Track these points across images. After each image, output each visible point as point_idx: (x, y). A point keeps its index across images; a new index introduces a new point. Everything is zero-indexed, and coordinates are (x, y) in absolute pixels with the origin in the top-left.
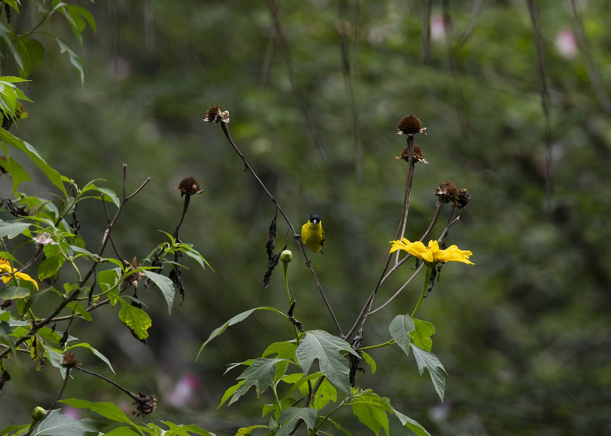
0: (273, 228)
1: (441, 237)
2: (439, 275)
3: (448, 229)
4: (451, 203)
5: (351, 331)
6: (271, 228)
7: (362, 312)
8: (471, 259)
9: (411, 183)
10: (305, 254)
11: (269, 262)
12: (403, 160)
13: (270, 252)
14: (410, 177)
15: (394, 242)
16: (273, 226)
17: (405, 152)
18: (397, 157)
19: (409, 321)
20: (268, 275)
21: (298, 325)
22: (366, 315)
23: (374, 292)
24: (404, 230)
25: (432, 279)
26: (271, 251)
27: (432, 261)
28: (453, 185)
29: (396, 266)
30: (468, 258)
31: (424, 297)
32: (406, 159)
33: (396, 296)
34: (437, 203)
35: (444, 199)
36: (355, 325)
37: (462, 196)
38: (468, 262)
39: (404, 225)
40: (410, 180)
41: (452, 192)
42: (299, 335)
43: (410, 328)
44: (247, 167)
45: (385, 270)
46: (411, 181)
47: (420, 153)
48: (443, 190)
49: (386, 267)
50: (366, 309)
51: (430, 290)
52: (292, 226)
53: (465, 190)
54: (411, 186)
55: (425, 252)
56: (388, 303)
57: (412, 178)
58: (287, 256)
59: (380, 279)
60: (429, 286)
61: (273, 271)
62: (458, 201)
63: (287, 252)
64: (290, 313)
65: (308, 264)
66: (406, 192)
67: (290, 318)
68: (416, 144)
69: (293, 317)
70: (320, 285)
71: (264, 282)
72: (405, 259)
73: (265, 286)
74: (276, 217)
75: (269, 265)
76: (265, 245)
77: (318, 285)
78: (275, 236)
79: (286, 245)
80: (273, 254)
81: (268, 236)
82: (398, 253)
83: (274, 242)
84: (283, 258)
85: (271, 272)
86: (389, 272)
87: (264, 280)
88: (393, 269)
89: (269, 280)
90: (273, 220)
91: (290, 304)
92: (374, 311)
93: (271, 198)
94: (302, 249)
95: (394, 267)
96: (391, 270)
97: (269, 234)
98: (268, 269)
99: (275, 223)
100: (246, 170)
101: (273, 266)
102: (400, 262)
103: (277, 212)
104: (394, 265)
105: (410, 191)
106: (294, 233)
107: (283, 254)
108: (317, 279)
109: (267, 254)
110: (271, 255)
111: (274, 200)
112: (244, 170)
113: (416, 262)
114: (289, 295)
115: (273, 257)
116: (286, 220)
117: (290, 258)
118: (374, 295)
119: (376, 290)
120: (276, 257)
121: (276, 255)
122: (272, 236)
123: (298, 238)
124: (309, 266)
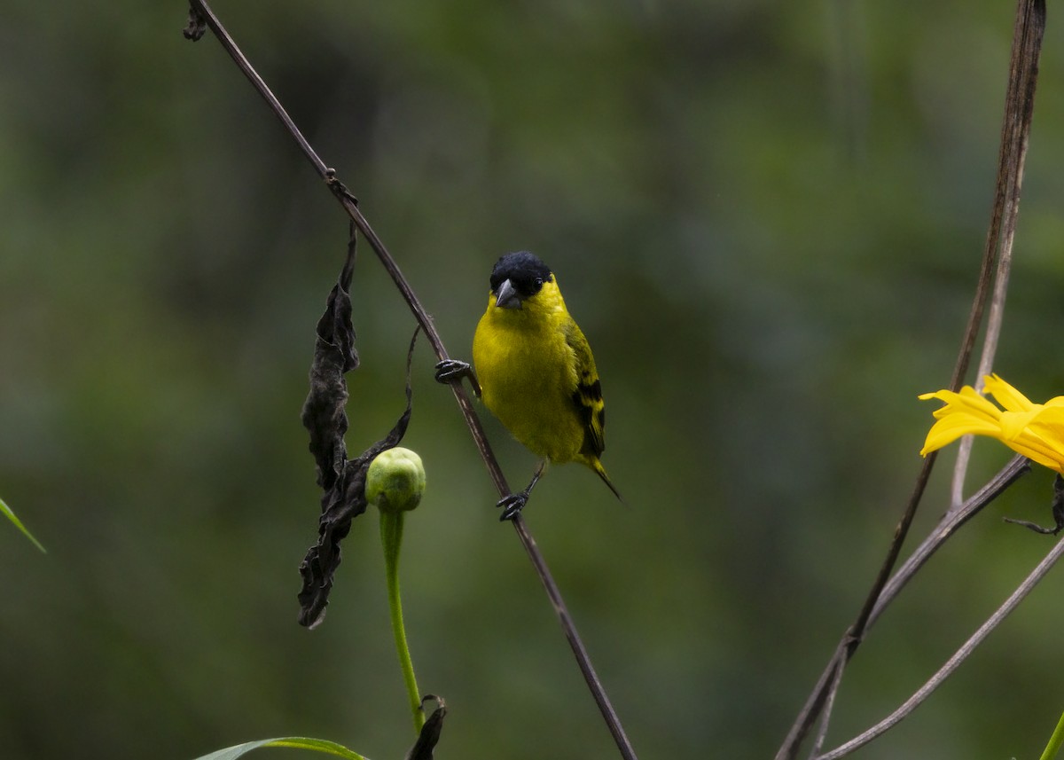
0: (336, 328)
6: (324, 329)
9: (1029, 95)
11: (325, 502)
13: (324, 450)
14: (1028, 60)
15: (942, 395)
16: (337, 315)
20: (320, 568)
23: (840, 650)
24: (992, 335)
26: (333, 445)
29: (953, 518)
33: (955, 671)
39: (997, 309)
40: (1023, 87)
44: (201, 17)
45: (900, 539)
46: (1031, 84)
49: (906, 525)
50: (802, 736)
52: (428, 318)
54: (1027, 109)
56: (917, 707)
57: (1034, 70)
58: (401, 479)
59: (875, 583)
61: (343, 545)
63: (402, 458)
65: (512, 512)
66: (1007, 143)
70: (569, 619)
71: (303, 603)
72: (1000, 485)
73: (312, 623)
74: (351, 273)
75: (325, 517)
76: (302, 415)
77: (563, 616)
78: (345, 370)
79: (408, 413)
80: (345, 457)
81: (314, 366)
82: (964, 455)
83: (344, 397)
84: (380, 489)
85: (337, 551)
86: (920, 549)
87: (300, 592)
88: (942, 532)
89: (326, 591)
90: (336, 289)
91: (418, 719)
92: (844, 747)
93: (324, 173)
94: (481, 431)
95: (945, 522)
96: (930, 539)
97: (319, 360)
98: (322, 531)
99: (346, 301)
100: (195, 33)
101: (347, 518)
102: (975, 497)
103: (352, 245)
104: (945, 516)
105: (1022, 138)
106: (437, 351)
107: (379, 466)
108: (554, 586)
109: (312, 458)
110: (333, 463)
111: (335, 182)
112: (187, 36)
113: (1054, 503)
114: (413, 674)
115: (341, 472)
116: (400, 286)
117: (416, 490)
118: (842, 664)
119: (853, 639)
120: (357, 474)
121: (356, 466)
122: (331, 367)
123: (459, 377)
124: (515, 519)
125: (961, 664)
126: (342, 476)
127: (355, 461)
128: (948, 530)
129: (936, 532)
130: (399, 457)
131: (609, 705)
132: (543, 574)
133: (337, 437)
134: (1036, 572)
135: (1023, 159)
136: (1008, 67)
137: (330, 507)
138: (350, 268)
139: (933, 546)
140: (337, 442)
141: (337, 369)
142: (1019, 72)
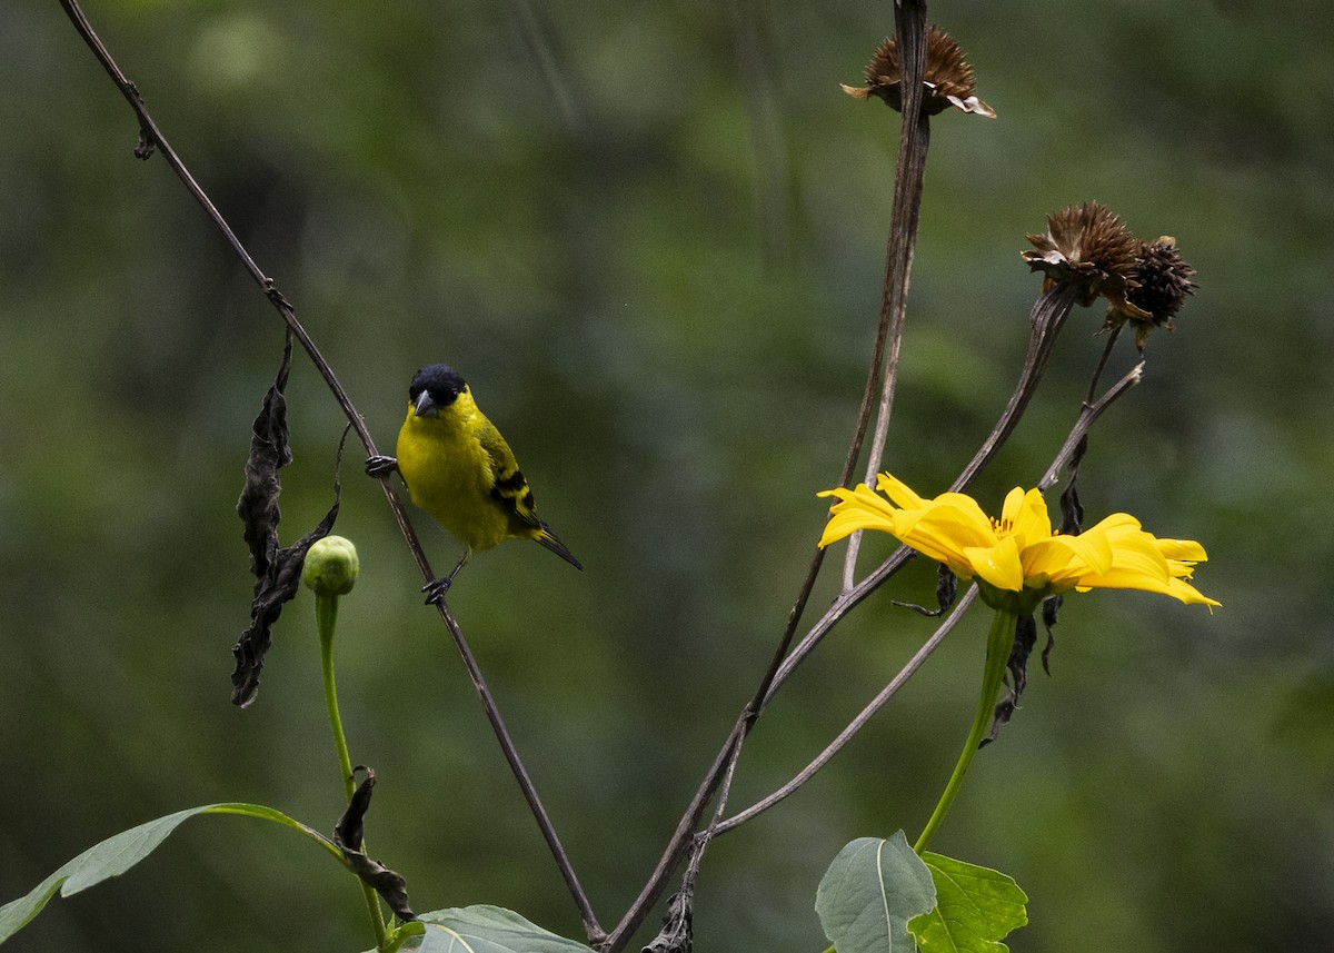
0: (271, 426)
1: (1058, 463)
2: (1051, 642)
3: (1090, 424)
4: (1104, 305)
5: (635, 907)
6: (260, 426)
7: (687, 817)
8: (1200, 577)
9: (915, 208)
11: (258, 588)
12: (877, 100)
13: (257, 540)
14: (912, 182)
15: (840, 492)
16: (272, 415)
17: (887, 66)
18: (848, 89)
19: (907, 870)
20: (253, 649)
21: (388, 886)
22: (705, 835)
23: (740, 724)
24: (880, 433)
25: (1017, 661)
26: (266, 535)
27: (1016, 586)
28: (1115, 222)
29: (843, 602)
30: (1188, 572)
31: (982, 744)
32: (892, 96)
33: (847, 744)
34: (1038, 305)
35: (1069, 285)
36: (654, 878)
37: (1151, 270)
38: (1186, 593)
39: (885, 407)
40: (909, 201)
41: (1105, 256)
42: (392, 931)
43: (913, 902)
44: (149, 137)
45: (795, 620)
46: (916, 200)
47: (957, 70)
48: (1064, 245)
49: (800, 609)
50: (703, 804)
51: (1005, 711)
52: (359, 417)
53: (1168, 240)
54: (913, 222)
55: (986, 544)
56: (811, 776)
57: (919, 186)
58: (336, 565)
59: (770, 663)
60: (1005, 694)
61: (273, 628)
62: (1137, 297)
63: (333, 546)
64: (350, 831)
65: (436, 596)
66: (892, 256)
67: (347, 855)
68: (937, 28)
69: (363, 851)
70: (488, 694)
71: (236, 683)
72: (888, 571)
73: (244, 702)
74: (286, 376)
75: (257, 602)
76: (238, 506)
77: (482, 692)
78: (280, 465)
79: (336, 507)
80: (276, 547)
81: (249, 461)
82: (854, 545)
83: (277, 490)
84: (317, 574)
85: (268, 634)
86: (814, 631)
87: (233, 672)
88: (833, 615)
89: (257, 670)
90: (272, 390)
91: (350, 789)
92: (743, 814)
93: (263, 283)
94: (407, 522)
95: (837, 606)
96: (823, 621)
97: (254, 456)
98: (253, 615)
99: (281, 401)
100: (144, 153)
101: (276, 605)
102: (864, 583)
103: (288, 350)
104: (837, 599)
105: (908, 249)
106: (367, 447)
107: (315, 553)
108: (474, 665)
109: (246, 547)
110: (265, 551)
111: (272, 291)
112: (138, 155)
113: (939, 587)
114: (345, 747)
115: (273, 560)
116: (333, 387)
117: (350, 575)
118: (742, 737)
119: (751, 714)
120: (288, 563)
121: (287, 555)
122: (265, 463)
123: (387, 471)
124: (439, 603)
126: (273, 564)
127: (287, 550)
128: (839, 613)
129: (829, 614)
130: (335, 545)
131: (525, 775)
132: (465, 654)
133: (270, 528)
134: (922, 652)
135: (909, 268)
136: (894, 185)
137: (261, 593)
138: (286, 371)
139: (826, 627)
140: (270, 532)
141: (272, 465)
142: (903, 189)
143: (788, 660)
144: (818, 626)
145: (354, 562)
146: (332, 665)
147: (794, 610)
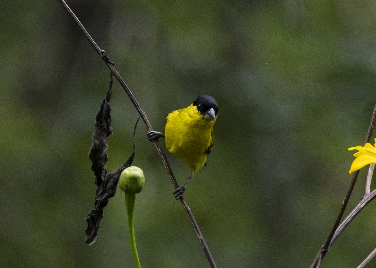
0: (104, 118)
6: (99, 118)
10: (171, 174)
11: (98, 191)
13: (98, 169)
15: (358, 148)
16: (104, 112)
20: (95, 219)
23: (319, 255)
26: (101, 167)
29: (366, 199)
45: (344, 207)
49: (346, 202)
52: (144, 114)
58: (134, 179)
59: (333, 225)
61: (105, 210)
63: (134, 171)
65: (179, 194)
70: (204, 241)
71: (87, 234)
73: (90, 242)
74: (111, 95)
75: (97, 198)
76: (88, 154)
77: (201, 239)
78: (108, 135)
79: (133, 154)
80: (106, 172)
81: (94, 133)
82: (371, 172)
83: (106, 147)
84: (126, 184)
85: (102, 212)
86: (352, 212)
87: (86, 229)
88: (361, 205)
89: (97, 229)
90: (104, 101)
93: (100, 52)
94: (166, 161)
95: (363, 201)
96: (356, 208)
97: (96, 131)
98: (96, 204)
99: (108, 106)
101: (106, 199)
103: (111, 83)
104: (363, 198)
106: (148, 128)
107: (125, 174)
108: (198, 227)
109: (92, 172)
110: (101, 174)
111: (105, 56)
114: (139, 263)
115: (104, 179)
117: (141, 184)
118: (320, 261)
119: (324, 250)
120: (111, 180)
121: (111, 176)
122: (101, 134)
123: (158, 139)
124: (181, 198)
125: (370, 261)
126: (105, 180)
127: (111, 174)
128: (364, 204)
129: (359, 205)
132: (193, 222)
133: (103, 164)
137: (99, 193)
138: (110, 92)
139: (358, 211)
140: (103, 166)
141: (104, 135)
143: (341, 225)
144: (354, 210)
145: (142, 178)
146: (133, 226)
147: (344, 202)
